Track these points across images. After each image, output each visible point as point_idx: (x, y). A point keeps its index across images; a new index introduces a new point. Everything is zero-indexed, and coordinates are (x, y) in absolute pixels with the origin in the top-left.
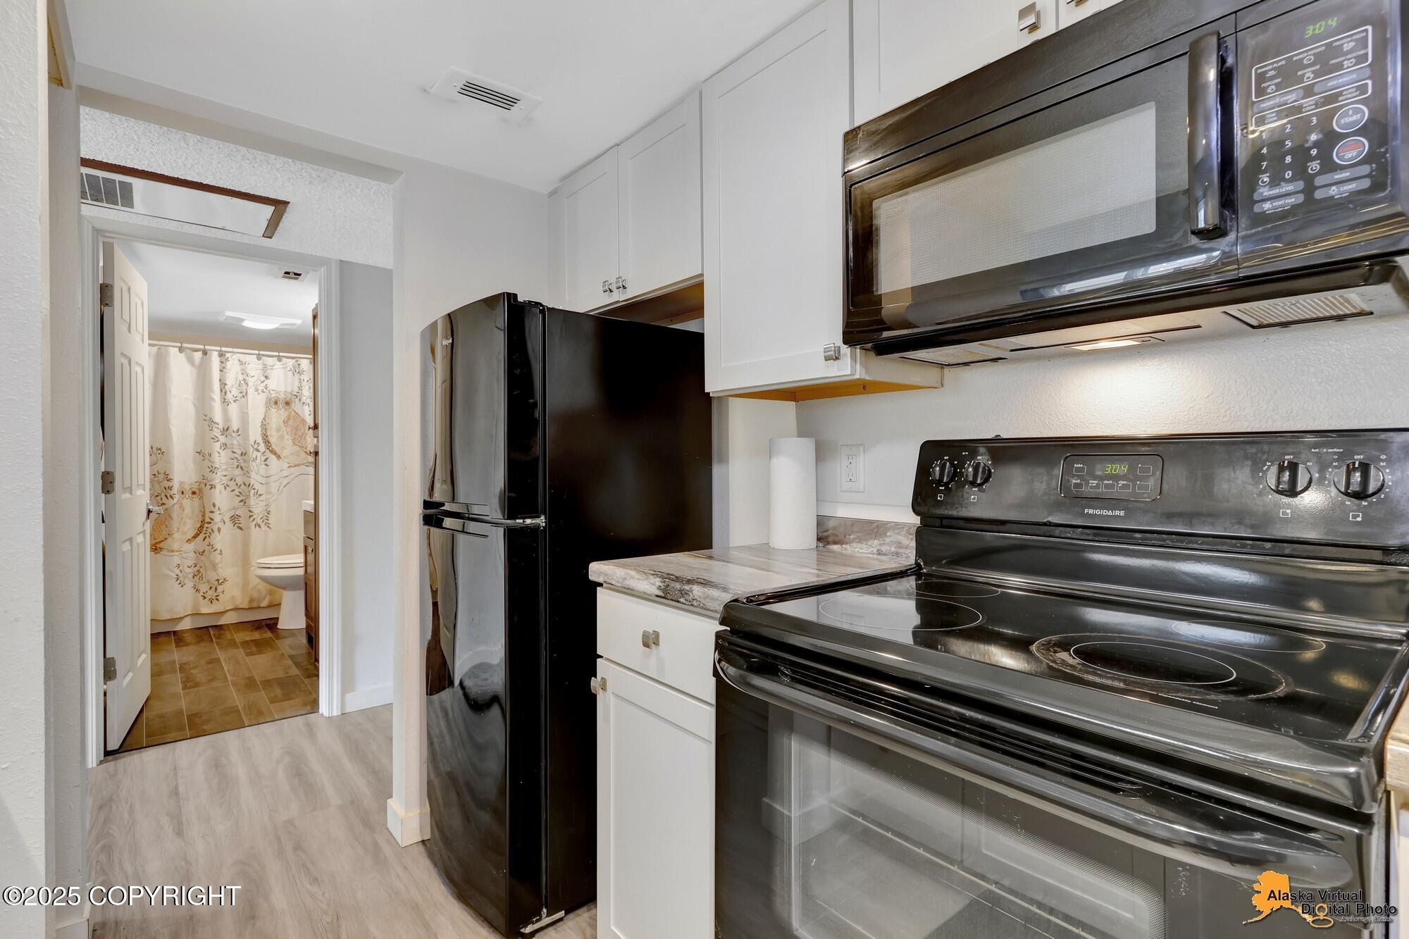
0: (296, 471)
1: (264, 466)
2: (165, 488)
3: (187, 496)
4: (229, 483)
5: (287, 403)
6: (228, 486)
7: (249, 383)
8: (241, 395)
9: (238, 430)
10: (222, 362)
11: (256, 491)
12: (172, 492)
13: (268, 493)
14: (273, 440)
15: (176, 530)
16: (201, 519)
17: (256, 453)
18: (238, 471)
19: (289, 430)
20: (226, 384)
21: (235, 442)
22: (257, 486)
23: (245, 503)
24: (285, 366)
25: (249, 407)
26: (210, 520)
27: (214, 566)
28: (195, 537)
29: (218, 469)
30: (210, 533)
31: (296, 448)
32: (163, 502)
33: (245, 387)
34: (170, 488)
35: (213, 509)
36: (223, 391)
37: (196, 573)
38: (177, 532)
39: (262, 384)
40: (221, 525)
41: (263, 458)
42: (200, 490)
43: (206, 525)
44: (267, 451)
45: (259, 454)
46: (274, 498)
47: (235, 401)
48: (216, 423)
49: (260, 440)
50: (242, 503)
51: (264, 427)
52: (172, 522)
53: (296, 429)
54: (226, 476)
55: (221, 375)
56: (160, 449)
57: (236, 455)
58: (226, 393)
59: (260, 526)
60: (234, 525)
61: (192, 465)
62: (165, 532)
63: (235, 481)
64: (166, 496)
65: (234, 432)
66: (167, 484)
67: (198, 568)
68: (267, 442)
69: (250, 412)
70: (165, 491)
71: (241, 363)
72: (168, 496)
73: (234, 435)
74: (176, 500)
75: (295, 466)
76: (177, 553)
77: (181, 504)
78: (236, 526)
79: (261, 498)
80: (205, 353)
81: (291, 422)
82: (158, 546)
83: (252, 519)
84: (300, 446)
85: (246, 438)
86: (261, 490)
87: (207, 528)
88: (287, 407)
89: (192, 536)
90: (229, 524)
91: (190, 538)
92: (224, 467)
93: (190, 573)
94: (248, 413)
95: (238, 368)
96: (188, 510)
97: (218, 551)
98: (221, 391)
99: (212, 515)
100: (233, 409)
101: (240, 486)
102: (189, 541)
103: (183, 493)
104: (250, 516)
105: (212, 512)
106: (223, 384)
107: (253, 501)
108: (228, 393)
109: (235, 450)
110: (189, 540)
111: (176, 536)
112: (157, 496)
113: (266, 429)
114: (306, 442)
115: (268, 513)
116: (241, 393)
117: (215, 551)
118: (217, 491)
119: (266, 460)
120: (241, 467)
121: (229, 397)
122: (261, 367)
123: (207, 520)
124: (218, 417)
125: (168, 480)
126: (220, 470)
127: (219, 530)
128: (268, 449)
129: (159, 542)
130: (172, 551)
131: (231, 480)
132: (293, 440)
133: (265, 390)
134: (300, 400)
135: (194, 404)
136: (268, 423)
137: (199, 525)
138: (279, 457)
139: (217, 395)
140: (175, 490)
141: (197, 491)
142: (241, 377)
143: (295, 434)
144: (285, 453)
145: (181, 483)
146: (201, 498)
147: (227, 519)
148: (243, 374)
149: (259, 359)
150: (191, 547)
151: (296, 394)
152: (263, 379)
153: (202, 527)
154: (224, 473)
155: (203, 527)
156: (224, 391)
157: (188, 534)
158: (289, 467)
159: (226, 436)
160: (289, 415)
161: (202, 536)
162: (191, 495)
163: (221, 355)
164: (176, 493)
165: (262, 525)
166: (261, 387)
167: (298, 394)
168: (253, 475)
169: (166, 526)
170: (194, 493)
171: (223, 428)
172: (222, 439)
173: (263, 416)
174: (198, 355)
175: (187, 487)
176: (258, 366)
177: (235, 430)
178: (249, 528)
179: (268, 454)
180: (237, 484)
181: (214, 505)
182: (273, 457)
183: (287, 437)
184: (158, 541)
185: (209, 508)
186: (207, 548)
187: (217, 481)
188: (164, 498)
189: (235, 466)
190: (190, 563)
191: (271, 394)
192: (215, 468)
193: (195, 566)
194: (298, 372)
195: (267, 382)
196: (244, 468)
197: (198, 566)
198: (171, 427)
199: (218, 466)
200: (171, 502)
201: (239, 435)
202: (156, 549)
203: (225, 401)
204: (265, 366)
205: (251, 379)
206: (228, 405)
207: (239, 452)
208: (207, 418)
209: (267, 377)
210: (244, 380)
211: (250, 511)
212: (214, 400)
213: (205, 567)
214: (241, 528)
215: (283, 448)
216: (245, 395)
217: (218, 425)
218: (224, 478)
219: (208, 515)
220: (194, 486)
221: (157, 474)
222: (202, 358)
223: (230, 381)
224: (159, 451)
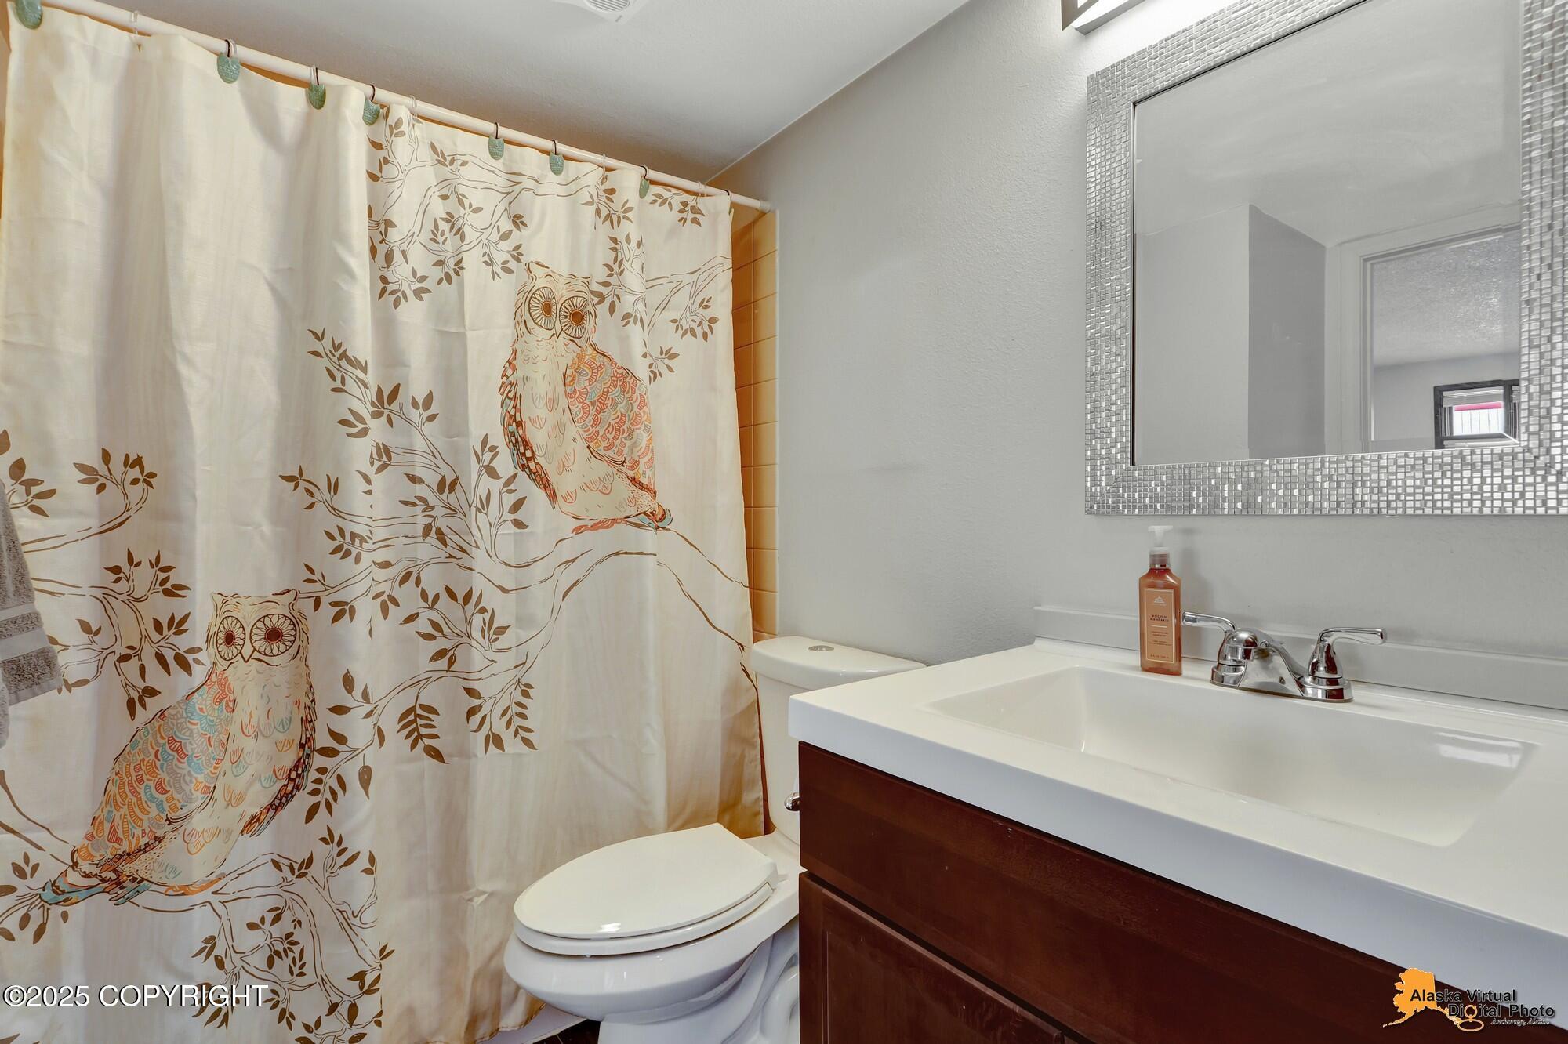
0: (600, 542)
1: (510, 528)
2: (158, 626)
3: (247, 650)
4: (398, 593)
5: (577, 317)
6: (396, 603)
7: (467, 229)
8: (438, 272)
9: (428, 401)
10: (377, 146)
11: (487, 616)
12: (183, 643)
13: (524, 621)
14: (537, 436)
15: (198, 797)
16: (296, 733)
17: (487, 482)
18: (428, 549)
19: (577, 408)
20: (389, 224)
21: (420, 444)
22: (493, 600)
23: (451, 662)
24: (573, 187)
25: (467, 317)
26: (331, 743)
27: (348, 922)
28: (277, 805)
29: (363, 540)
30: (333, 793)
31: (601, 468)
32: (151, 682)
33: (450, 243)
34: (178, 625)
35: (346, 700)
36: (381, 252)
37: (280, 947)
38: (201, 808)
39: (504, 245)
40: (371, 757)
41: (509, 500)
42: (295, 623)
43: (318, 761)
44: (523, 475)
45: (496, 485)
46: (541, 639)
47: (418, 293)
48: (354, 363)
49: (498, 439)
50: (443, 663)
51: (511, 393)
52: (184, 768)
53: (601, 404)
54: (386, 565)
55: (372, 195)
56: (138, 462)
57: (420, 490)
58: (389, 258)
59: (498, 742)
60: (414, 745)
61: (267, 528)
62: (154, 812)
63: (418, 582)
64: (161, 658)
65: (415, 404)
66: (162, 607)
67: (286, 925)
68: (521, 446)
69: (469, 334)
70: (156, 636)
71: (441, 158)
72: (169, 655)
73: (415, 415)
74: (199, 673)
75: (595, 527)
76: (207, 895)
77: (223, 683)
78: (420, 745)
79: (505, 641)
80: (318, 98)
81: (583, 382)
82: (126, 869)
83: (478, 717)
84: (612, 461)
85: (456, 428)
86: (503, 609)
87: (322, 770)
88: (574, 329)
89: (266, 802)
90: (397, 741)
91: (256, 810)
92: (380, 534)
93: (258, 948)
94: (461, 337)
95: (429, 175)
96: (250, 704)
97: (363, 862)
98: (373, 251)
99: (339, 723)
100: (413, 315)
101: (437, 598)
102: (253, 823)
103: (230, 639)
104: (471, 712)
105: (339, 710)
106: (380, 224)
107: (476, 656)
108: (397, 256)
109: (418, 472)
110: (255, 819)
111: (199, 822)
112: (124, 658)
113: (517, 399)
114: (635, 445)
115: (525, 694)
116: (439, 263)
117: (348, 863)
118: (356, 630)
119: (517, 506)
120: (439, 532)
121: (400, 273)
122: (501, 181)
123: (323, 740)
124: (362, 344)
125: (168, 593)
126: (369, 545)
127: (365, 776)
128: (524, 467)
129: (129, 856)
130: (184, 891)
131: (405, 578)
132: (591, 439)
133: (512, 264)
134: (612, 309)
135: (273, 289)
136: (526, 379)
137: (289, 758)
138: (553, 497)
139: (359, 263)
140: (197, 633)
141: (287, 628)
142: (438, 209)
143: (596, 422)
144: (563, 484)
145: (225, 602)
146: (300, 653)
147: (390, 722)
148: (444, 197)
149: (495, 154)
150: (260, 845)
151: (596, 287)
152: (506, 225)
153: (301, 766)
154: (382, 556)
155: (306, 767)
156: (382, 250)
157: (250, 796)
158: (578, 530)
159: (390, 421)
160: (580, 357)
161: (302, 801)
162: (262, 645)
163: (375, 114)
164: (200, 642)
165: (507, 736)
166: (500, 255)
167: (605, 291)
168: (479, 559)
169: (161, 787)
170: (273, 635)
171: (380, 392)
172: (377, 428)
173: (508, 354)
174: (291, 101)
175: (248, 614)
176: (490, 177)
177: (420, 400)
178: (465, 754)
179: (524, 482)
180: (424, 595)
181: (348, 682)
182: (538, 495)
183: (572, 431)
184: (125, 847)
185: (329, 693)
186: (321, 851)
187: (359, 589)
188: (153, 666)
189: (420, 530)
190: (256, 909)
191: (534, 279)
192: (353, 535)
193: (277, 919)
194: (609, 217)
195: (517, 236)
196: (451, 537)
197: (287, 916)
198: (183, 369)
199: (365, 533)
200: (180, 683)
201: (431, 418)
202: (119, 884)
203: (384, 288)
204: (514, 176)
205: (472, 218)
206: (396, 304)
207: (432, 479)
208: (327, 344)
209: (518, 221)
210: (450, 218)
211: (470, 692)
212: (351, 275)
213: (313, 923)
214: (436, 754)
215: (563, 467)
216: (452, 272)
217: (364, 370)
218: (381, 574)
219: (325, 720)
220: (273, 609)
221: (126, 568)
222: (308, 120)
223: (405, 219)
224: (135, 473)
